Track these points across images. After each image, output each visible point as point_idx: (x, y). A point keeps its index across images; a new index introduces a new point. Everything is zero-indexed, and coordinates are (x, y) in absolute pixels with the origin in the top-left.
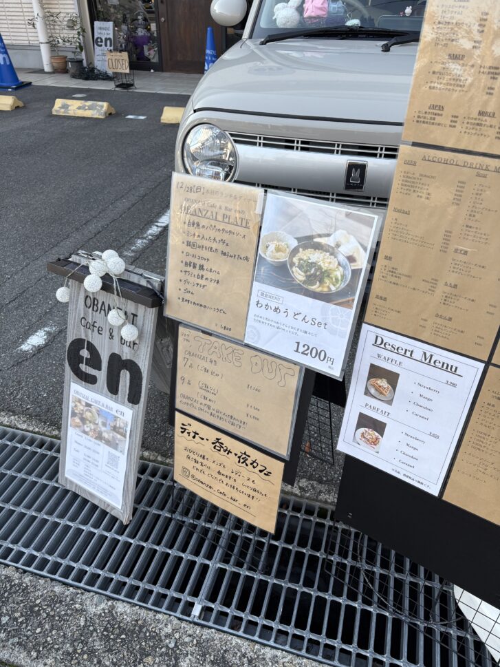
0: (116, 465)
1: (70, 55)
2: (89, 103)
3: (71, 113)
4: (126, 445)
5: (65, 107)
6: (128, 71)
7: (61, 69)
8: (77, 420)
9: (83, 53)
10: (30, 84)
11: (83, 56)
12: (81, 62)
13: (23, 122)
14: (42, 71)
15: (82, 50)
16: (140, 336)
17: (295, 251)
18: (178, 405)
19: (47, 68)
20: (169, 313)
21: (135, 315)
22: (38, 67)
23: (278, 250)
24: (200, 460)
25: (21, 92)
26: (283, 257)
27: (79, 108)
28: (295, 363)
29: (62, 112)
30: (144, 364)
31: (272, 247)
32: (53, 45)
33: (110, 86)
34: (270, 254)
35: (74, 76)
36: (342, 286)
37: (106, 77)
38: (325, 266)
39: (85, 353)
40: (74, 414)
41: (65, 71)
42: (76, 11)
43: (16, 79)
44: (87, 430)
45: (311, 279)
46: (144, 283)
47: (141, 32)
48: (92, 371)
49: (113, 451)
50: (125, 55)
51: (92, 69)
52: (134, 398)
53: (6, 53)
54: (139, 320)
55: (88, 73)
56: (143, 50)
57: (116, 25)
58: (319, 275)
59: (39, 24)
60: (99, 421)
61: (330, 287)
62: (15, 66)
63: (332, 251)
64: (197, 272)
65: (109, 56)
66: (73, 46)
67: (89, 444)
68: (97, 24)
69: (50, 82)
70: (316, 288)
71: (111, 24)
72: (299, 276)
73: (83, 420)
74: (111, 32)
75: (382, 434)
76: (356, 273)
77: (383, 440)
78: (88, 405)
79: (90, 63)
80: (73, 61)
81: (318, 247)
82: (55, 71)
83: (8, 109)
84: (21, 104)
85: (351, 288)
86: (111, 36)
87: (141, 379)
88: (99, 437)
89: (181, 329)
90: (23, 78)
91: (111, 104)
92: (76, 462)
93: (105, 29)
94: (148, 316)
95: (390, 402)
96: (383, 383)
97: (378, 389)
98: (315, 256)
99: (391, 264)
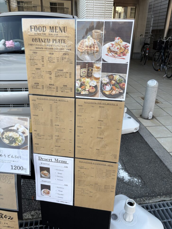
17: (3, 133)
38: (15, 137)
45: (11, 142)
58: (13, 140)
61: (18, 143)
63: (16, 131)
70: (14, 145)
76: (26, 137)
77: (51, 192)
81: (11, 130)
85: (25, 143)
95: (49, 178)
96: (45, 172)
97: (44, 174)
98: (11, 134)
99: (37, 132)
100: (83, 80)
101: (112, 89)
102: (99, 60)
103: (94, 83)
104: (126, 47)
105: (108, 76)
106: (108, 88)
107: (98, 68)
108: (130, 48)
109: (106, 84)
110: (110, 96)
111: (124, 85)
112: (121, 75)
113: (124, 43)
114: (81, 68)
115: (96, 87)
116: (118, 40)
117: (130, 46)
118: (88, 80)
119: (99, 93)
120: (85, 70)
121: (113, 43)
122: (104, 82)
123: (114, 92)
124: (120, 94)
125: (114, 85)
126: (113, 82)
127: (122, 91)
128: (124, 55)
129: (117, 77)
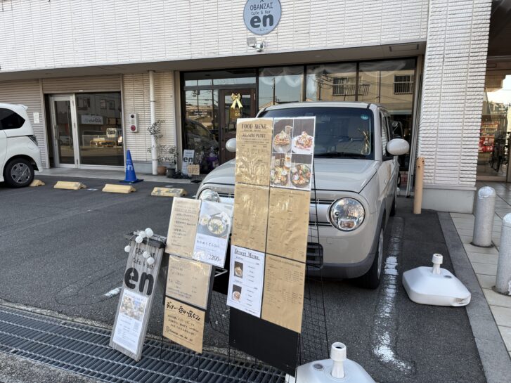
0: (137, 329)
1: (169, 166)
2: (173, 189)
3: (162, 194)
4: (142, 318)
5: (159, 191)
6: (198, 174)
7: (162, 173)
8: (124, 308)
9: (176, 165)
10: (142, 180)
11: (176, 167)
12: (174, 170)
13: (134, 198)
14: (151, 174)
15: (175, 163)
16: (155, 263)
17: (210, 220)
18: (167, 293)
19: (154, 173)
20: (167, 251)
21: (154, 254)
22: (149, 172)
23: (205, 220)
24: (173, 320)
25: (137, 184)
26: (206, 223)
27: (167, 192)
28: (209, 264)
29: (157, 194)
30: (155, 276)
31: (203, 219)
32: (159, 160)
33: (188, 182)
34: (202, 222)
35: (169, 177)
36: (223, 231)
37: (187, 177)
38: (219, 225)
39: (132, 274)
40: (123, 305)
41: (164, 174)
42: (175, 144)
43: (135, 177)
44: (127, 312)
45: (215, 229)
46: (159, 240)
47: (212, 155)
48: (134, 282)
49: (137, 321)
50: (198, 166)
51: (180, 174)
52: (149, 293)
53: (132, 164)
54: (156, 256)
55: (177, 175)
56: (212, 164)
57: (196, 151)
58: (216, 227)
59: (153, 151)
60: (133, 306)
61: (220, 232)
62: (136, 171)
63: (221, 219)
64: (179, 232)
65: (189, 167)
66: (171, 161)
67: (128, 320)
68: (185, 151)
69: (155, 180)
70: (216, 233)
71: (193, 151)
72: (211, 229)
73: (126, 308)
74: (193, 155)
75: (240, 292)
76: (227, 226)
77: (241, 296)
78: (130, 299)
79: (179, 170)
80: (169, 169)
81: (217, 218)
82: (159, 174)
83: (127, 192)
84: (134, 190)
85: (226, 232)
86: (193, 157)
87: (153, 282)
88: (132, 315)
89: (170, 256)
90: (138, 177)
91: (185, 190)
92: (119, 332)
93: (190, 153)
94: (159, 253)
95: (241, 277)
96: (239, 269)
97: (238, 272)
98: (216, 221)
99: (236, 221)
100: (277, 170)
101: (300, 179)
102: (289, 152)
103: (285, 172)
104: (310, 140)
105: (296, 166)
106: (296, 177)
107: (288, 158)
108: (313, 141)
109: (295, 174)
110: (298, 185)
111: (309, 175)
112: (307, 165)
113: (309, 136)
114: (276, 158)
115: (286, 176)
116: (304, 134)
117: (313, 138)
118: (280, 169)
119: (289, 182)
120: (278, 160)
121: (300, 136)
122: (293, 171)
123: (301, 182)
124: (307, 184)
125: (301, 175)
126: (301, 172)
127: (308, 181)
128: (309, 146)
129: (304, 167)
